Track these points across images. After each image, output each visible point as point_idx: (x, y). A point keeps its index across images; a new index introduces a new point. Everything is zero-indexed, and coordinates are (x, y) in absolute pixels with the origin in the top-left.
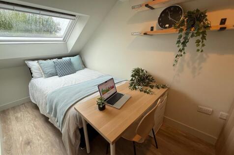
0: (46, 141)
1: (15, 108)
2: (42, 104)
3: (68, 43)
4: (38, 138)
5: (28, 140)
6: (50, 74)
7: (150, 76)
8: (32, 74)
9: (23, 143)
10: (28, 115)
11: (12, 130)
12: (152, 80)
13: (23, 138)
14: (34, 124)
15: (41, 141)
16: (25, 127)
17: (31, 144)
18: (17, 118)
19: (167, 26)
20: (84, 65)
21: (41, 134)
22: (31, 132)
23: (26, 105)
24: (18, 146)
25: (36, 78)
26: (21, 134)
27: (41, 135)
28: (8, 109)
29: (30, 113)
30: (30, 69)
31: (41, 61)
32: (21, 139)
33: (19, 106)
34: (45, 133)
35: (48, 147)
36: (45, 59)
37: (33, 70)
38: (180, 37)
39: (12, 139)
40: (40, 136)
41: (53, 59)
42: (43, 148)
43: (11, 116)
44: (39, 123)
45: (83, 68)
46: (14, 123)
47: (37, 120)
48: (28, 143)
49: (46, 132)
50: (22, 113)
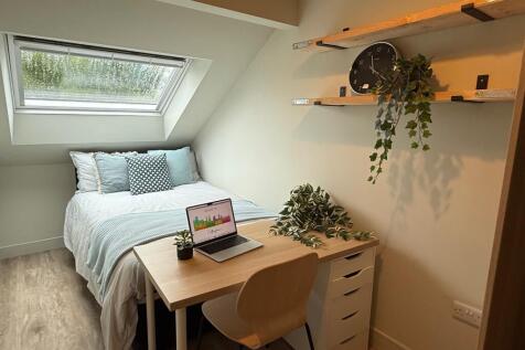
0: (72, 333)
1: (29, 257)
2: (82, 248)
3: (166, 117)
4: (60, 324)
5: (38, 323)
6: (115, 185)
7: (339, 208)
8: (78, 181)
9: (28, 326)
10: (52, 275)
11: (14, 300)
12: (345, 220)
13: (29, 318)
14: (58, 295)
15: (63, 331)
16: (38, 298)
17: (42, 332)
18: (28, 278)
19: (366, 86)
20: (199, 174)
21: (67, 317)
22: (49, 311)
23: (52, 254)
24: (18, 330)
25: (84, 191)
26: (29, 310)
27: (67, 321)
28: (16, 258)
29: (55, 273)
30: (76, 169)
31: (100, 155)
32: (26, 318)
33: (37, 254)
34: (75, 317)
35: (74, 344)
36: (110, 151)
37: (82, 174)
38: (381, 112)
39: (11, 315)
40: (63, 320)
41: (126, 151)
42: (63, 345)
43: (19, 272)
44: (70, 294)
45: (194, 181)
46: (20, 286)
47: (66, 287)
48: (38, 329)
49: (77, 314)
50: (40, 269)
